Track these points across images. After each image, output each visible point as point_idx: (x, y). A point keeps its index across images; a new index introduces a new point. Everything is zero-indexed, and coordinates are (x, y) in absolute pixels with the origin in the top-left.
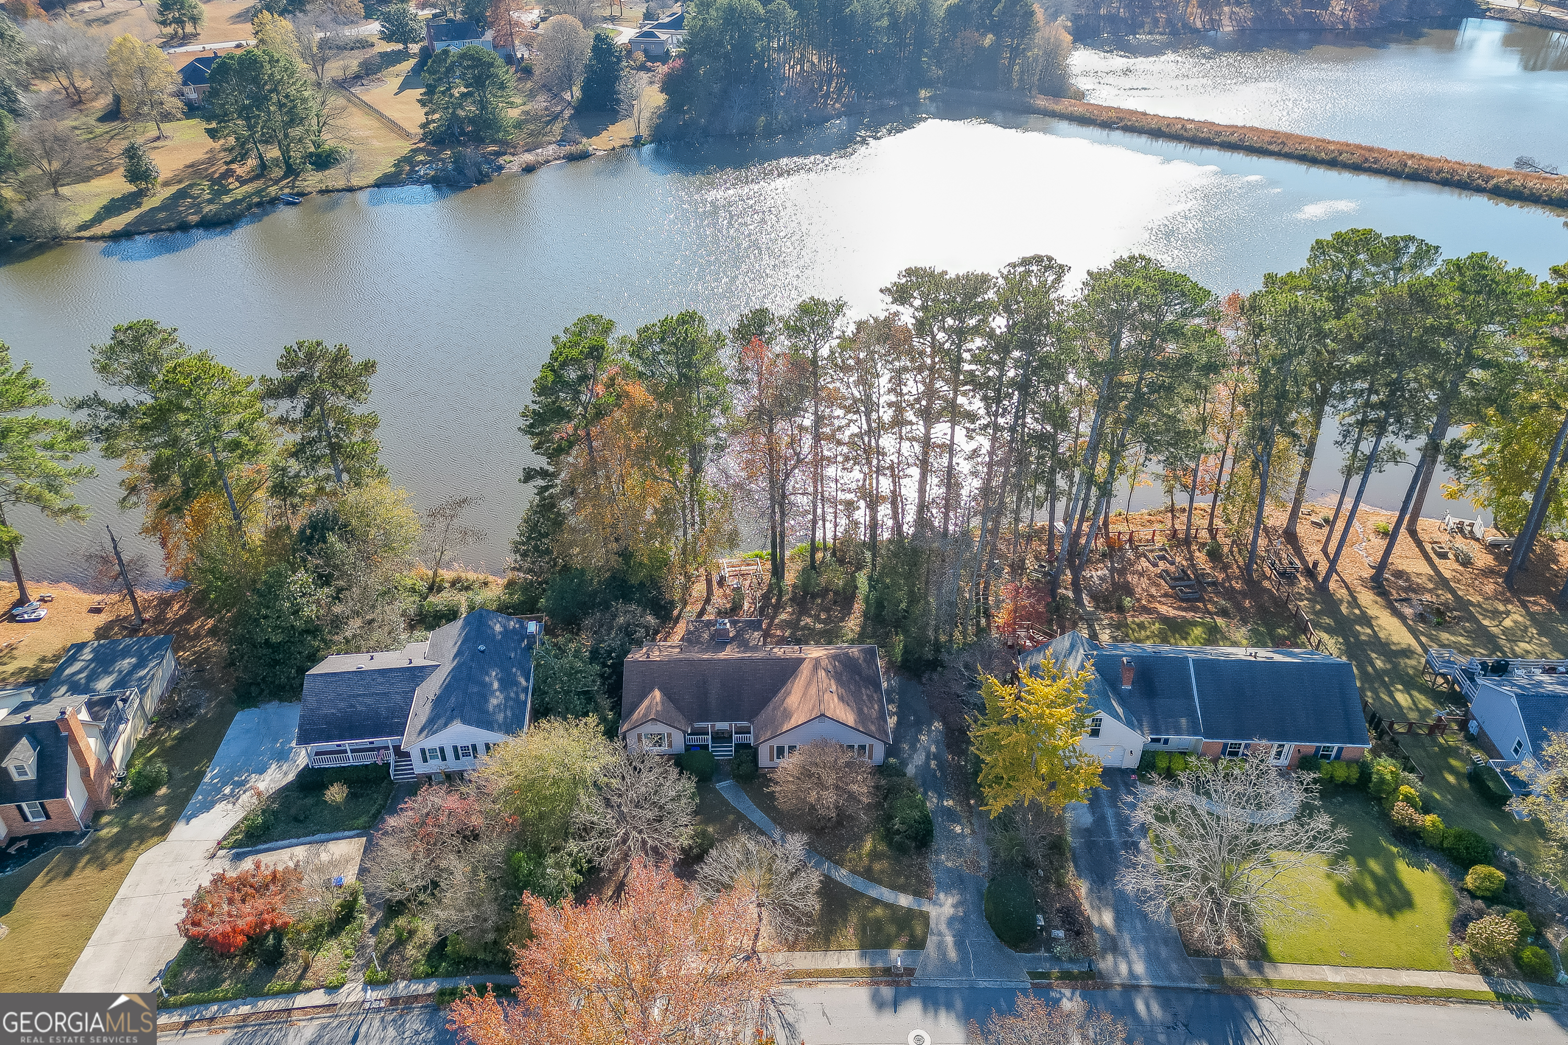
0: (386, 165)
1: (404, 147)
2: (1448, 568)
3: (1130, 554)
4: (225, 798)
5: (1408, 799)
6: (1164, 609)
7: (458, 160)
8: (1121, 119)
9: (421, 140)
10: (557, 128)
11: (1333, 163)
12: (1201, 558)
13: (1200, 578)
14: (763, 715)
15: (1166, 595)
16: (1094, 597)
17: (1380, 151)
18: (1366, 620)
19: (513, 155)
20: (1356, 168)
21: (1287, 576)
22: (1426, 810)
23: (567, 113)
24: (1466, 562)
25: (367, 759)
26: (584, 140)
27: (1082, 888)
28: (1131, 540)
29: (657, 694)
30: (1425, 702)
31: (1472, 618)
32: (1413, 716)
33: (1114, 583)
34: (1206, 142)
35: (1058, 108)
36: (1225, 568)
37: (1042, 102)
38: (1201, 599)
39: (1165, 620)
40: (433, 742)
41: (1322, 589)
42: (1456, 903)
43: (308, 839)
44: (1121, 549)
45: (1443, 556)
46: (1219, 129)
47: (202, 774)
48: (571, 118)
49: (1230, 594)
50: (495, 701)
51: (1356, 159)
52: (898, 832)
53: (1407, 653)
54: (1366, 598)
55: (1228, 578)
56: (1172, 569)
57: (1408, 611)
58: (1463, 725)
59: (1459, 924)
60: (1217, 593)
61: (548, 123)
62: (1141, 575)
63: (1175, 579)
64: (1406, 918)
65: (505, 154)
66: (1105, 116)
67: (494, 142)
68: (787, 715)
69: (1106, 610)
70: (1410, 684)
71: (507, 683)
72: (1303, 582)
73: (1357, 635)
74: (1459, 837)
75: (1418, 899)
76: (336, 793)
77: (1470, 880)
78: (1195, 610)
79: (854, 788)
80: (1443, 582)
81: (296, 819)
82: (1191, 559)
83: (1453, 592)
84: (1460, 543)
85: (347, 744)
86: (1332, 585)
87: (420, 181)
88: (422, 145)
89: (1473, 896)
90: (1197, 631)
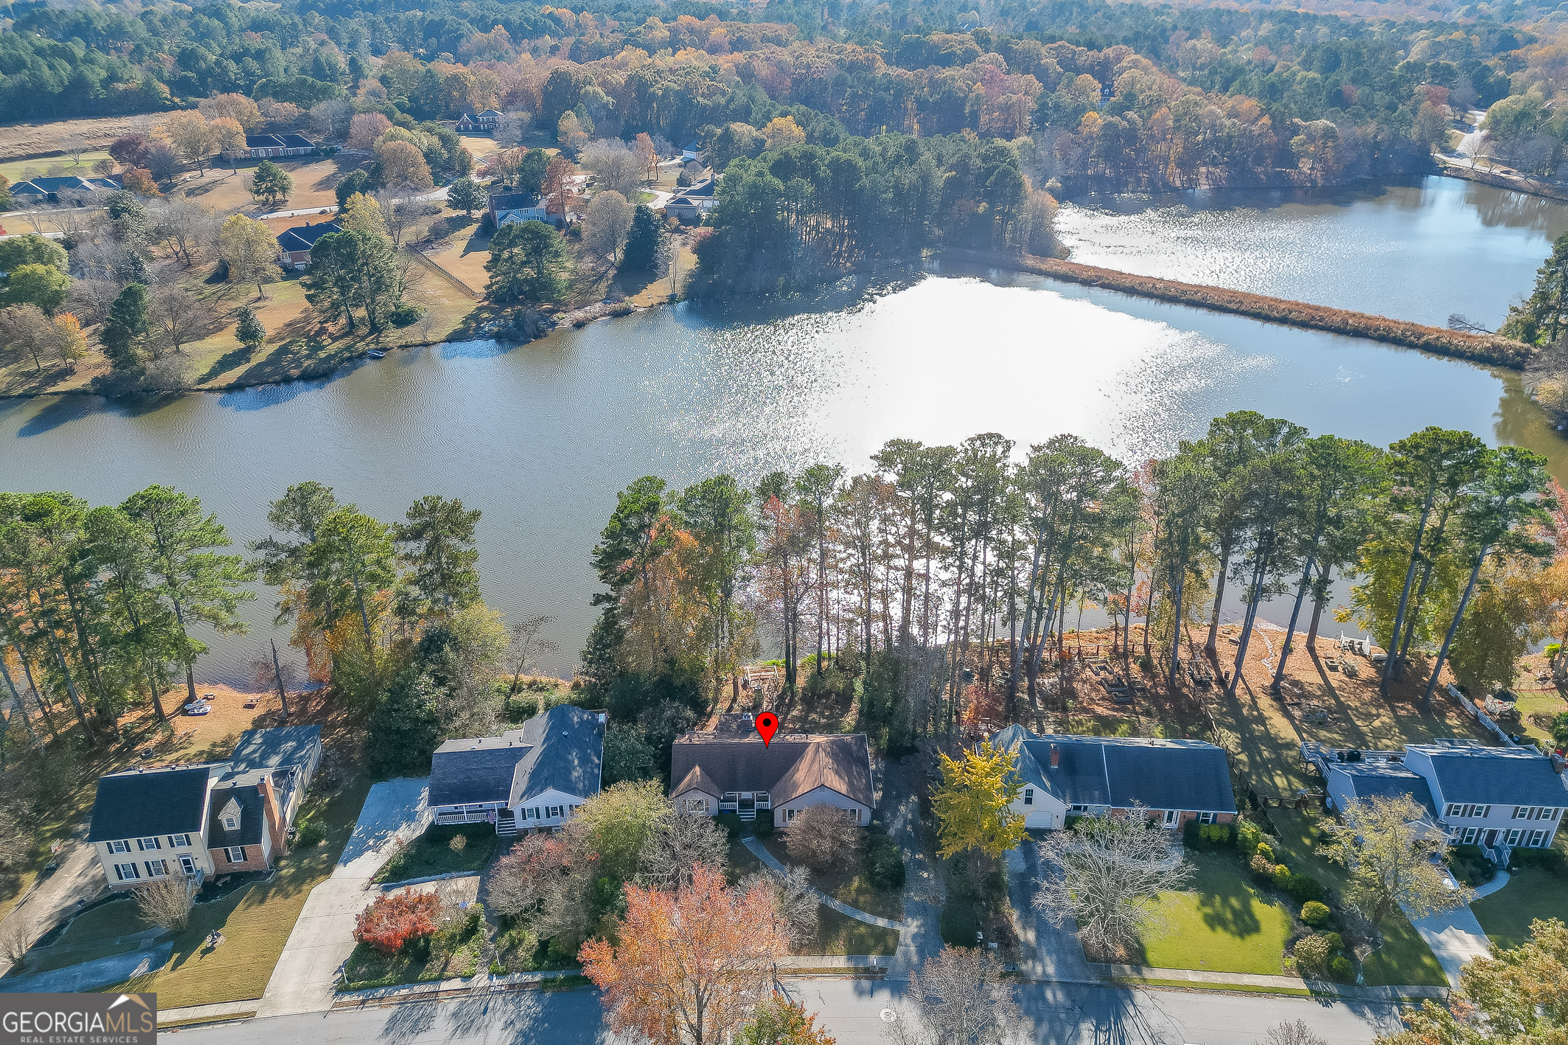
0: (455, 323)
1: (470, 306)
2: (1335, 679)
3: (1078, 665)
4: (369, 848)
5: (1264, 853)
6: (1099, 710)
7: (518, 317)
8: (1100, 278)
9: (485, 299)
10: (603, 287)
11: (1283, 320)
12: (1135, 669)
13: (1132, 684)
14: (779, 786)
15: (1103, 699)
16: (1046, 700)
17: (1326, 310)
18: (1262, 720)
19: (565, 312)
20: (1304, 325)
21: (1203, 684)
22: (1278, 862)
23: (612, 273)
24: (1351, 674)
25: (479, 819)
26: (627, 298)
27: (1014, 916)
28: (1079, 654)
29: (697, 769)
30: (1297, 784)
31: (1348, 720)
32: (1285, 794)
33: (1062, 688)
34: (1174, 300)
35: (1044, 267)
36: (1154, 677)
37: (1030, 261)
38: (1131, 702)
39: (1098, 718)
40: (530, 804)
41: (1230, 695)
42: (1292, 929)
43: (438, 876)
44: (1071, 660)
45: (1334, 669)
46: (1185, 288)
47: (350, 831)
48: (615, 277)
49: (1155, 699)
50: (576, 774)
51: (1303, 317)
52: (878, 874)
53: (1290, 745)
54: (1265, 703)
55: (1155, 685)
56: (1111, 677)
57: (1297, 713)
58: (1323, 801)
59: (1290, 944)
60: (1145, 698)
61: (595, 282)
62: (1084, 682)
63: (1112, 686)
64: (1253, 939)
65: (557, 311)
66: (1085, 275)
67: (549, 300)
68: (795, 786)
69: (1053, 710)
70: (1287, 770)
71: (584, 761)
72: (1216, 688)
73: (1252, 732)
74: (1300, 881)
75: (1264, 926)
76: (458, 843)
77: (1303, 913)
78: (1124, 710)
79: (845, 838)
80: (1329, 690)
81: (427, 863)
82: (1127, 669)
83: (1336, 698)
84: (1350, 658)
85: (464, 807)
86: (1238, 692)
87: (485, 337)
88: (486, 303)
89: (1305, 923)
90: (1124, 727)
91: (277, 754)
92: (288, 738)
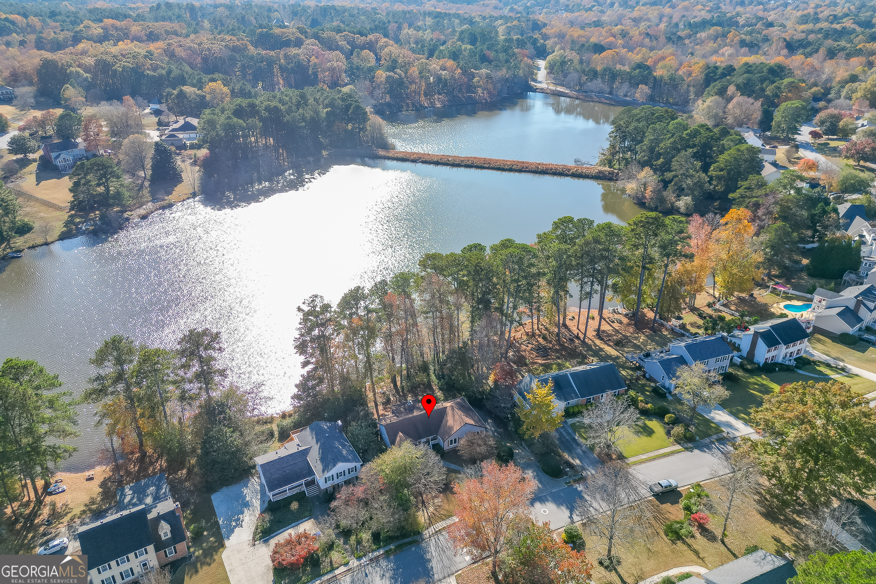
0: (59, 228)
1: (65, 216)
2: (616, 325)
3: (517, 344)
4: (235, 527)
5: (641, 401)
6: (540, 361)
7: (103, 217)
8: (420, 158)
9: (71, 210)
10: (146, 192)
11: (511, 170)
12: (541, 340)
13: (544, 347)
14: (441, 430)
15: (536, 356)
16: (515, 363)
17: (527, 163)
18: (601, 350)
19: (131, 211)
20: (520, 171)
21: (571, 340)
22: (647, 404)
23: (147, 184)
24: (621, 323)
25: (295, 491)
26: (166, 198)
27: (566, 456)
28: (514, 339)
29: (400, 433)
30: (631, 372)
31: (631, 342)
32: (629, 377)
33: (518, 356)
34: (458, 165)
35: (390, 155)
36: (550, 342)
37: (382, 153)
38: (549, 355)
39: (542, 365)
41: (584, 342)
42: (665, 428)
43: (290, 526)
44: (513, 343)
45: (613, 322)
46: (462, 159)
47: (217, 522)
48: (150, 185)
49: (557, 351)
51: (519, 167)
52: (504, 456)
53: (618, 357)
54: (598, 342)
55: (553, 345)
56: (534, 346)
57: (611, 344)
58: (644, 376)
59: (668, 433)
60: (553, 352)
61: (139, 190)
62: (525, 351)
63: (537, 350)
64: (654, 436)
65: (126, 211)
66: (412, 157)
67: (118, 205)
68: (451, 428)
69: (522, 366)
70: (624, 368)
72: (577, 341)
73: (601, 355)
74: (659, 408)
75: (654, 429)
76: (295, 506)
77: (666, 420)
78: (549, 359)
79: (490, 443)
80: (617, 331)
81: (279, 522)
82: (538, 341)
83: (621, 334)
84: (616, 316)
85: (287, 487)
86: (586, 340)
87: (83, 233)
88: (73, 212)
89: (668, 424)
90: (554, 366)
91: (148, 495)
92: (147, 486)
